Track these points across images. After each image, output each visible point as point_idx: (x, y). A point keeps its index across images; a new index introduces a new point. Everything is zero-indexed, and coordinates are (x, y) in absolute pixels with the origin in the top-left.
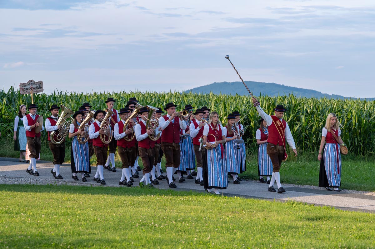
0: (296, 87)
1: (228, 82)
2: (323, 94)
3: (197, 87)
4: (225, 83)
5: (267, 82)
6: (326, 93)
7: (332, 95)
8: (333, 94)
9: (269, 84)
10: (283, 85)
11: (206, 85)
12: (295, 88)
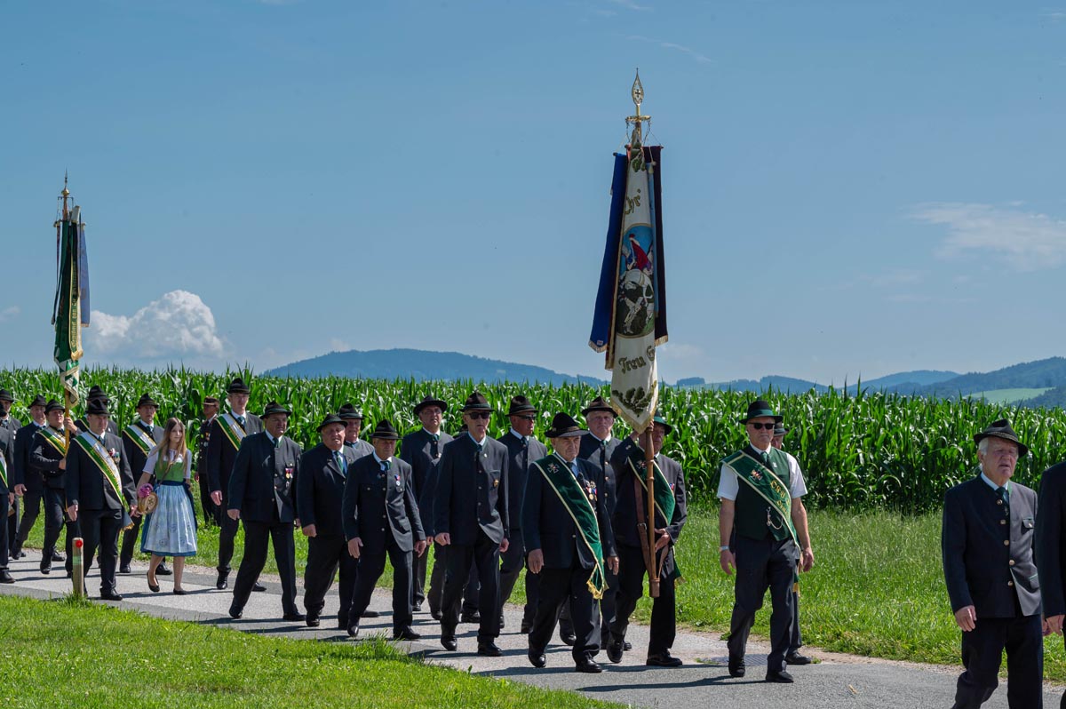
0: (502, 360)
1: (360, 350)
2: (558, 375)
3: (294, 362)
4: (353, 353)
5: (441, 350)
6: (564, 373)
7: (576, 376)
8: (578, 376)
9: (445, 353)
10: (475, 357)
11: (314, 357)
12: (499, 362)
